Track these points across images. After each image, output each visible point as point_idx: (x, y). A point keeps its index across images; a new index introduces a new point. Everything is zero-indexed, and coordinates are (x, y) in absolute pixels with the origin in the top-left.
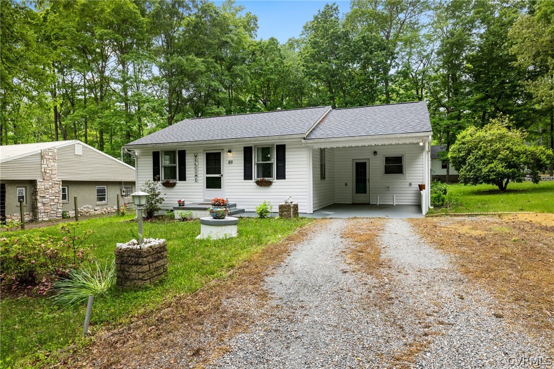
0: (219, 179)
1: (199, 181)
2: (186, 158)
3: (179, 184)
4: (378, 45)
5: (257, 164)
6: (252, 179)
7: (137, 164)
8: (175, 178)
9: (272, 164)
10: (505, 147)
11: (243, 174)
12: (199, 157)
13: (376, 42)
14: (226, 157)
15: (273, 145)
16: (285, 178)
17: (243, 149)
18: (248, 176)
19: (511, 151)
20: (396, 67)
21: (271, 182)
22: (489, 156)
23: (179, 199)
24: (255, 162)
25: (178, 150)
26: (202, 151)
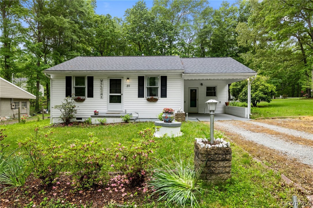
0: (120, 96)
1: (104, 98)
2: (94, 82)
3: (88, 100)
4: (170, 27)
5: (147, 87)
6: (144, 97)
7: (52, 85)
8: (84, 95)
9: (158, 88)
10: (261, 84)
11: (137, 94)
12: (104, 82)
13: (169, 26)
14: (125, 83)
15: (159, 76)
16: (166, 97)
17: (137, 78)
18: (141, 95)
19: (264, 86)
20: (178, 40)
21: (157, 99)
22: (254, 88)
23: (95, 110)
24: (146, 86)
25: (87, 76)
26: (106, 78)
